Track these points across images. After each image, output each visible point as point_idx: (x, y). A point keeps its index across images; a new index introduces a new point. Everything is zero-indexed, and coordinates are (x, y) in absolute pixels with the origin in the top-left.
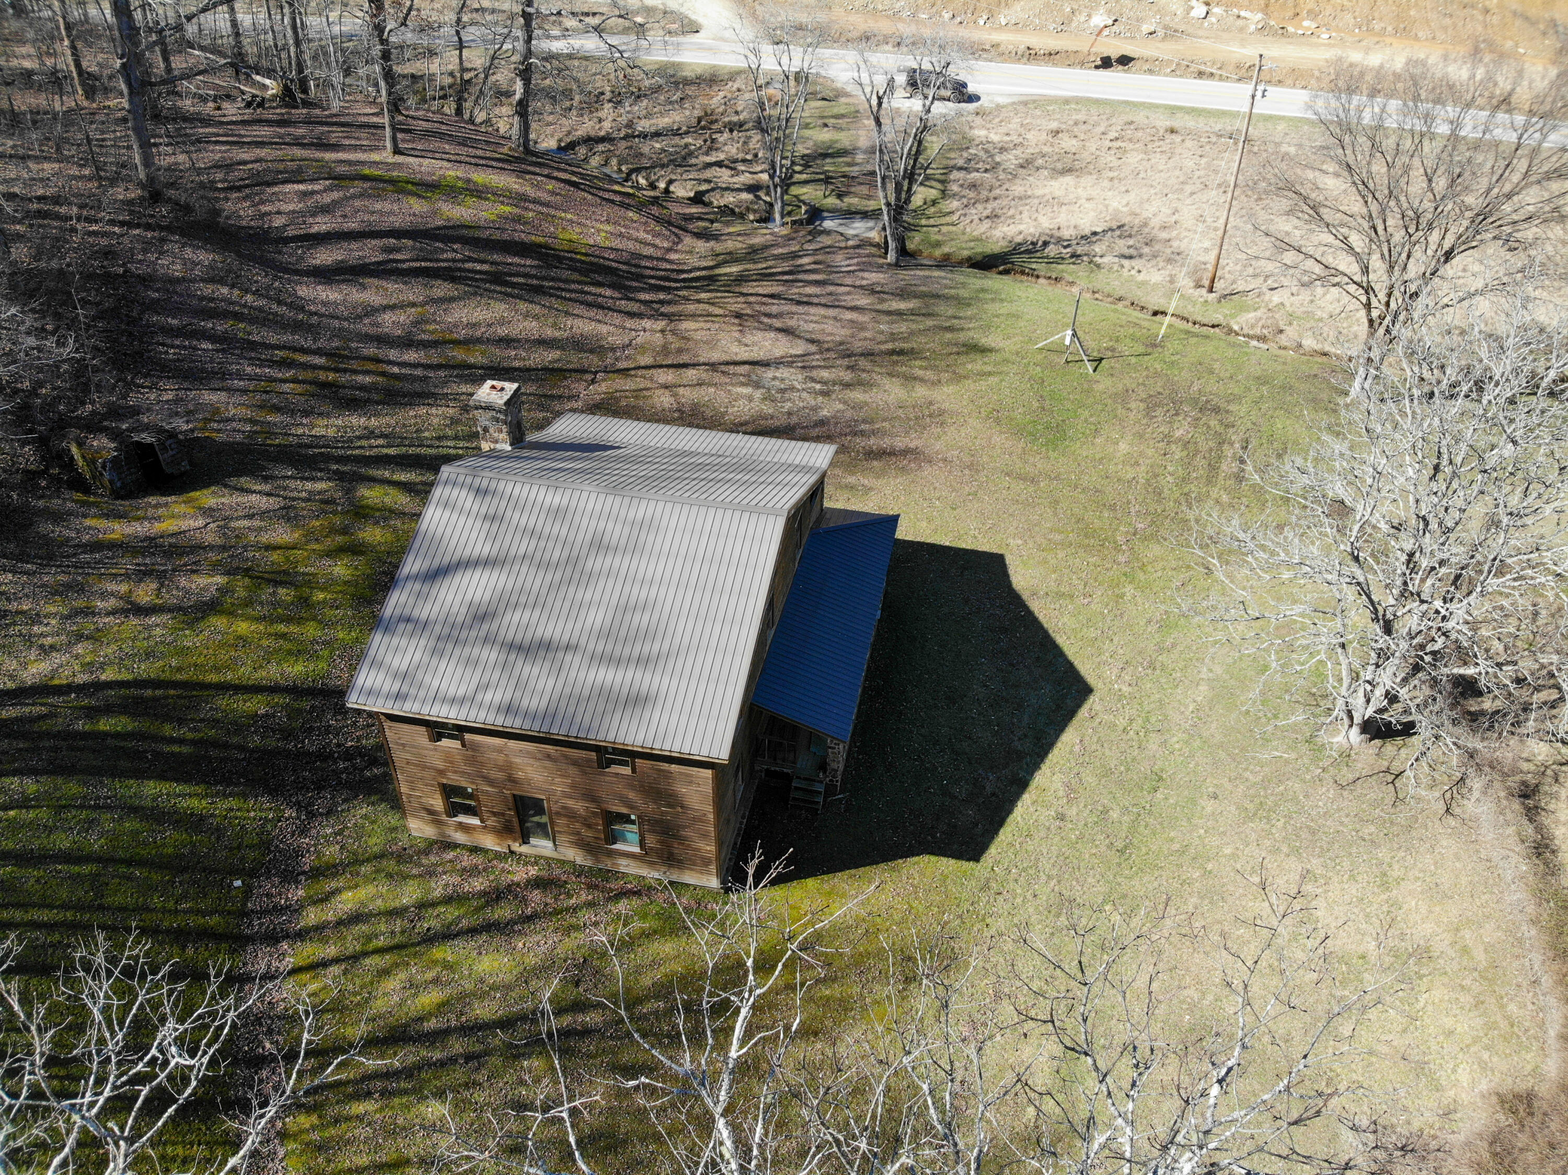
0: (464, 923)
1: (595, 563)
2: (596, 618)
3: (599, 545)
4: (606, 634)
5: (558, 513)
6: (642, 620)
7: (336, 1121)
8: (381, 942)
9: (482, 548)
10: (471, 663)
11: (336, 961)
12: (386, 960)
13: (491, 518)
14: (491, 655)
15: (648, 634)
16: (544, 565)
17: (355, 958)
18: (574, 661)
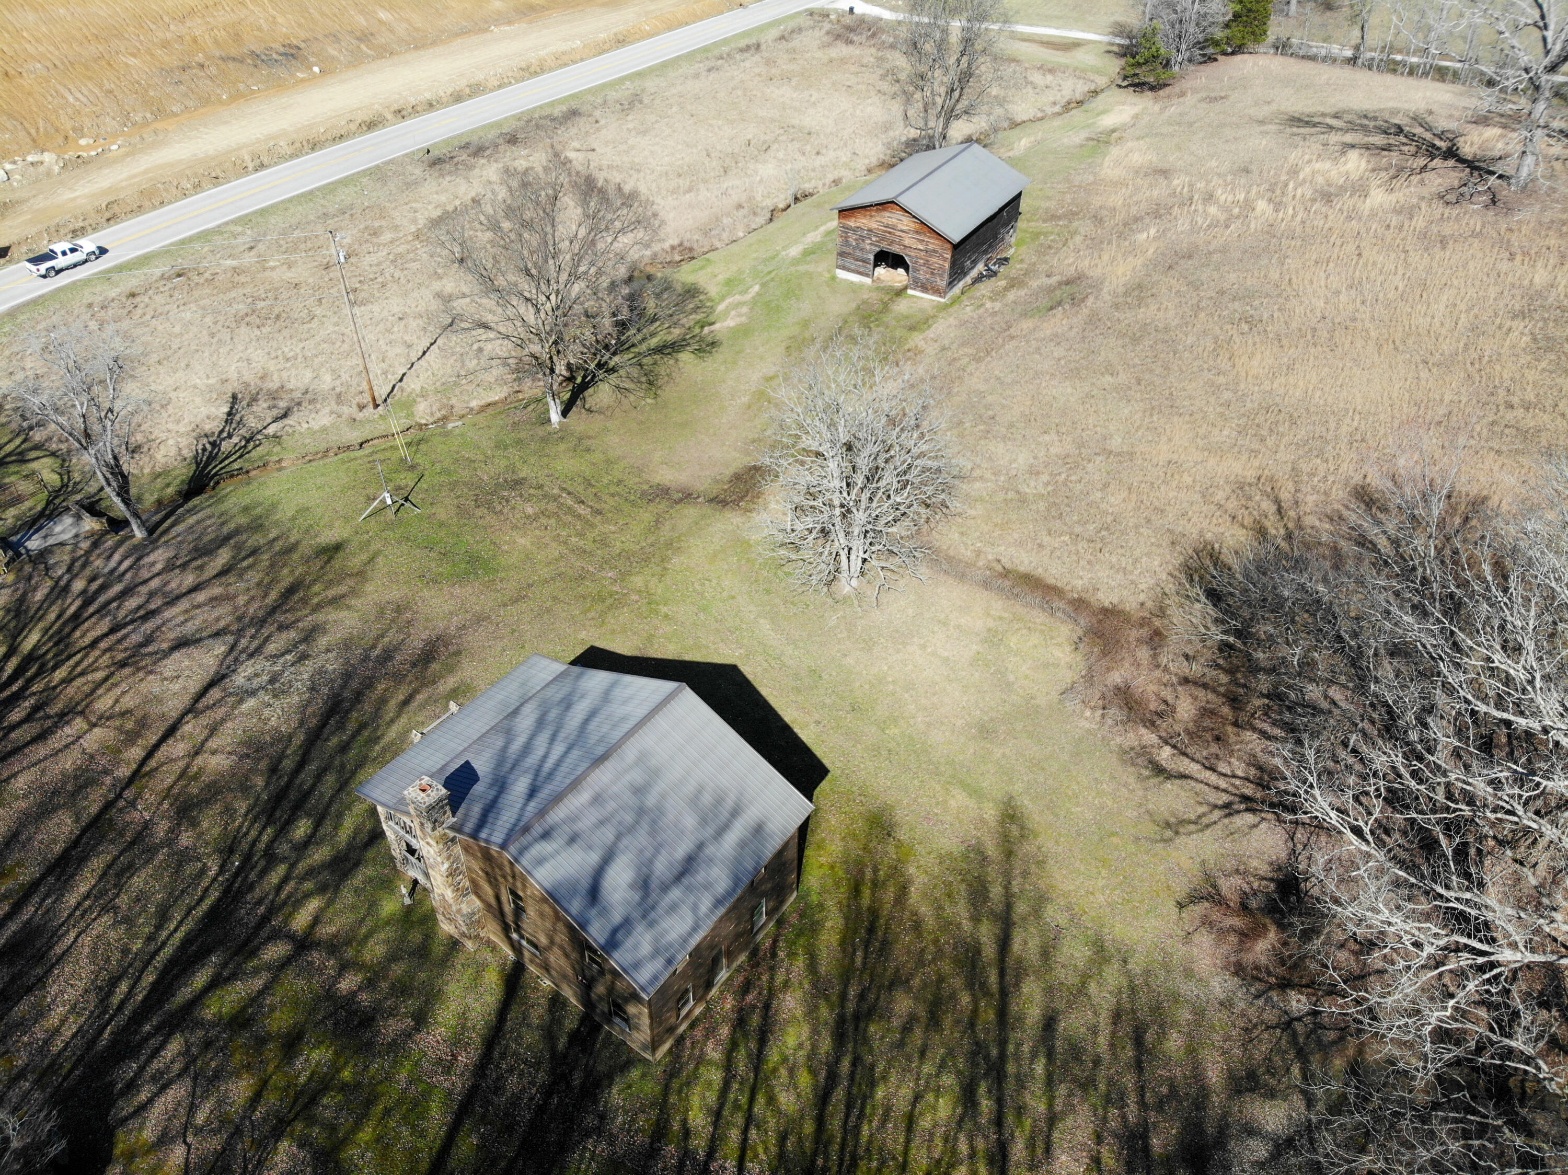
0: (753, 1045)
1: (651, 800)
2: (690, 821)
3: (639, 791)
4: (704, 821)
5: (597, 800)
6: (707, 799)
7: (868, 1150)
8: (743, 1100)
9: (594, 858)
10: (673, 908)
11: (745, 1131)
12: (761, 1099)
13: (573, 839)
14: (675, 893)
15: (719, 801)
16: (631, 829)
17: (749, 1119)
18: (710, 850)
